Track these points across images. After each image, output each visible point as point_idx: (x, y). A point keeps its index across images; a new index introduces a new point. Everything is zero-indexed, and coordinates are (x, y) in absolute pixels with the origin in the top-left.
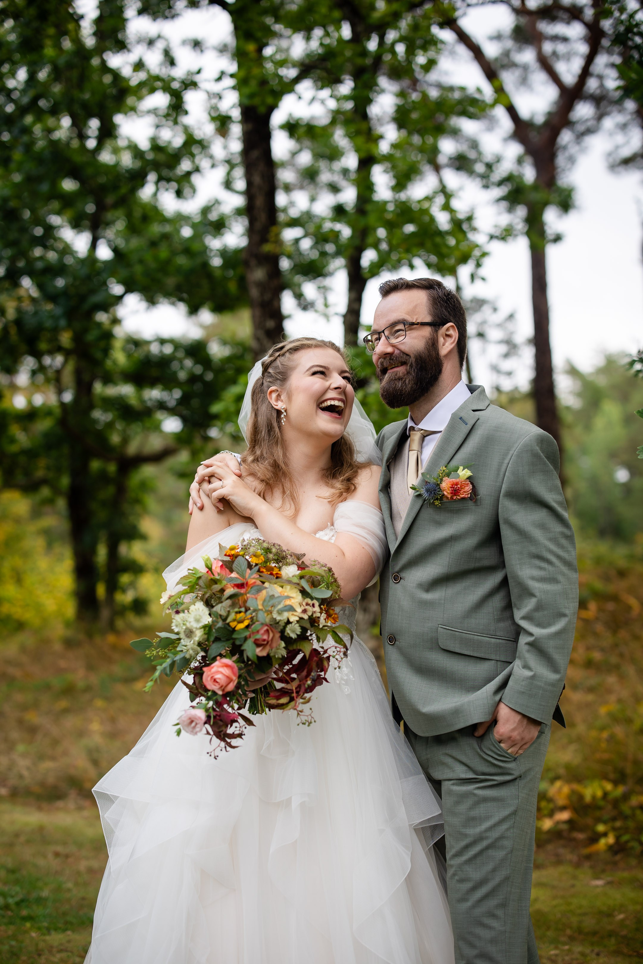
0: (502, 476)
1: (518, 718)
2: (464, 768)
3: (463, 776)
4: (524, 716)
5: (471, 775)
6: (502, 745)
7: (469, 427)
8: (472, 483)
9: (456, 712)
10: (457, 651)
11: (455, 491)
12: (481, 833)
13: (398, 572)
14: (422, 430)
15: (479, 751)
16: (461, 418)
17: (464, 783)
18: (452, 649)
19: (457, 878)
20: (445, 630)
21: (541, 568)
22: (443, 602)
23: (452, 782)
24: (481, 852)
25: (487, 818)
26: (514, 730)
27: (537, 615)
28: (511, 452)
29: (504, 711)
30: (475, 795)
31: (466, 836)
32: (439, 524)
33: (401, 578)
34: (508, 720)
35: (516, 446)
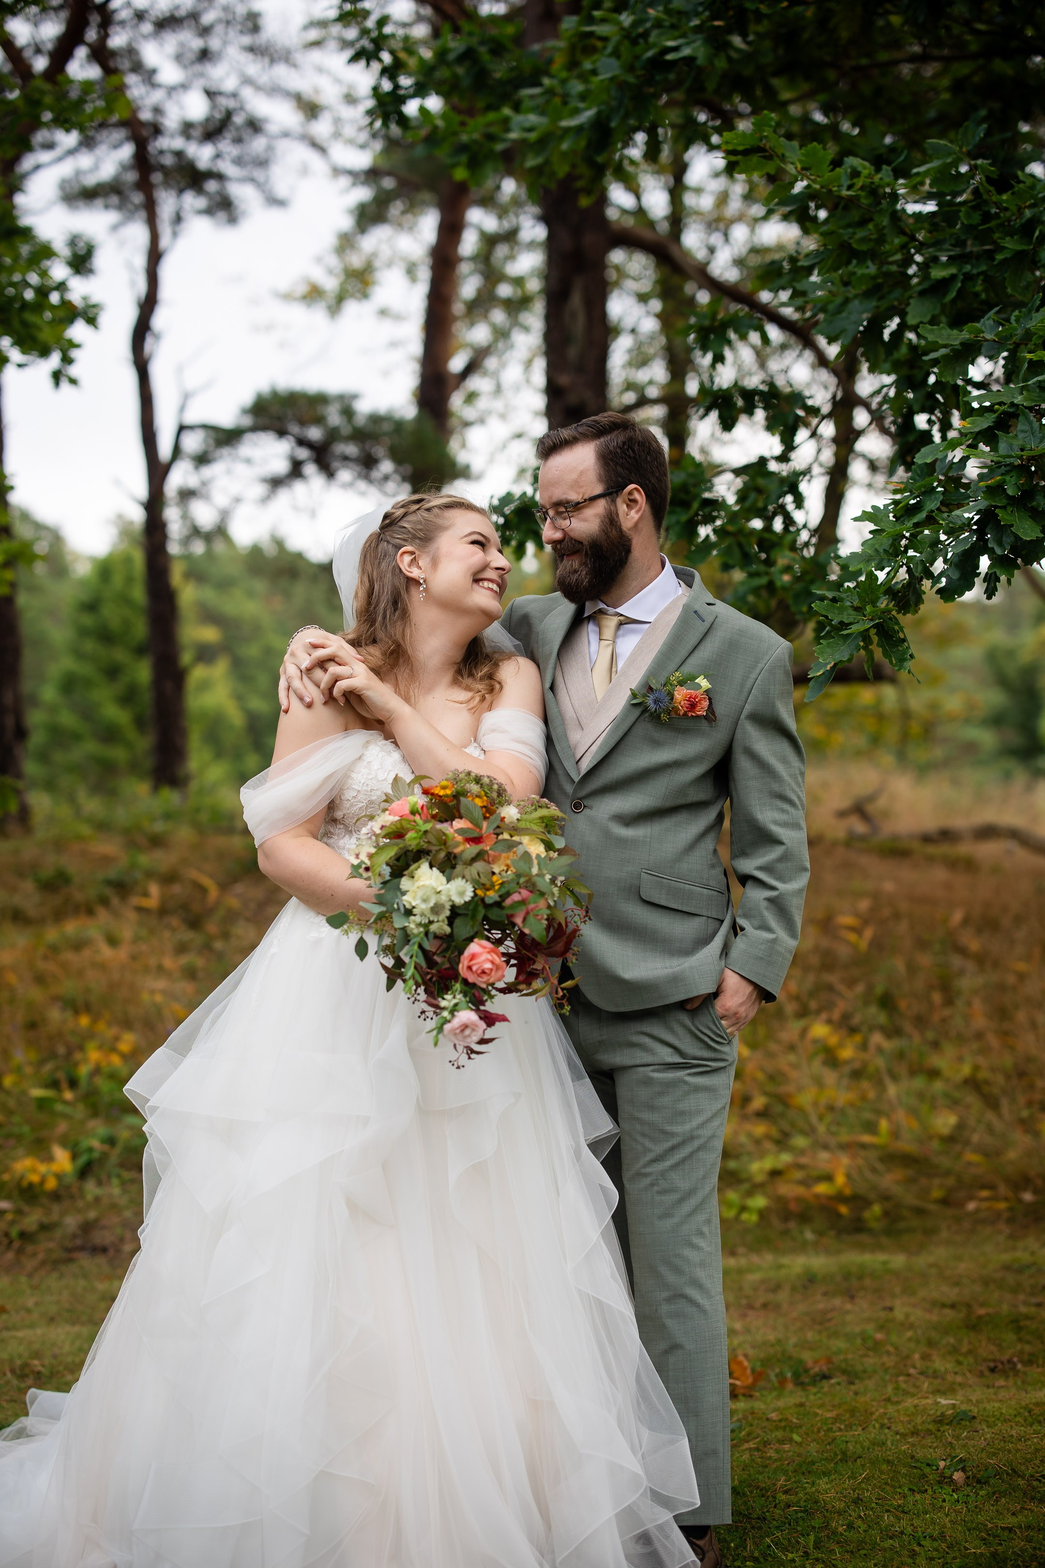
0: (745, 693)
1: (749, 989)
2: (670, 1050)
3: (670, 1059)
4: (756, 986)
5: (677, 1059)
6: (723, 1022)
7: (707, 625)
8: (710, 699)
9: (675, 980)
10: (662, 904)
11: (693, 706)
12: (692, 1130)
13: (581, 799)
14: (622, 615)
15: (693, 1028)
16: (696, 612)
17: (669, 1068)
18: (656, 901)
19: (656, 1188)
20: (650, 877)
21: (783, 811)
22: (649, 839)
23: (651, 1068)
24: (692, 1154)
25: (699, 1112)
26: (742, 1004)
27: (780, 866)
28: (760, 666)
29: (732, 980)
30: (685, 1082)
31: (673, 1135)
32: (656, 744)
33: (585, 806)
34: (736, 992)
35: (767, 658)
